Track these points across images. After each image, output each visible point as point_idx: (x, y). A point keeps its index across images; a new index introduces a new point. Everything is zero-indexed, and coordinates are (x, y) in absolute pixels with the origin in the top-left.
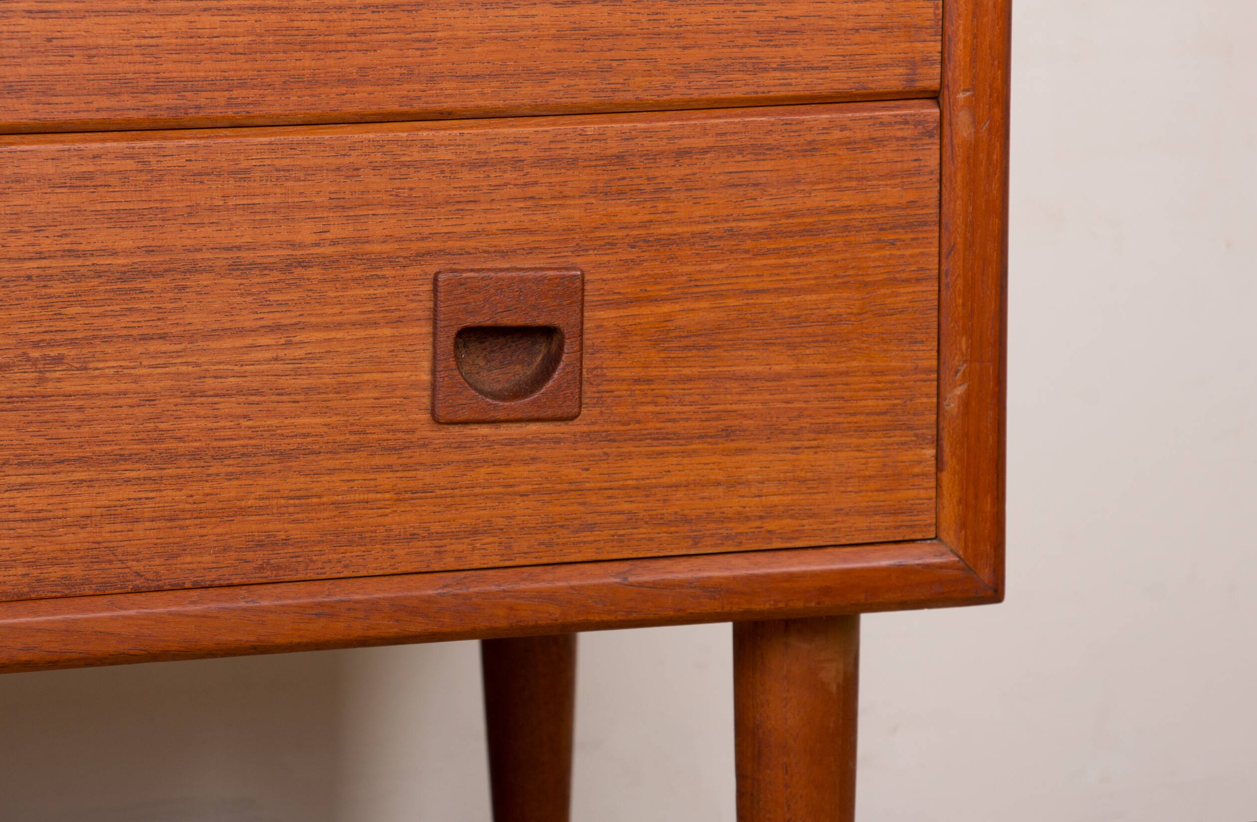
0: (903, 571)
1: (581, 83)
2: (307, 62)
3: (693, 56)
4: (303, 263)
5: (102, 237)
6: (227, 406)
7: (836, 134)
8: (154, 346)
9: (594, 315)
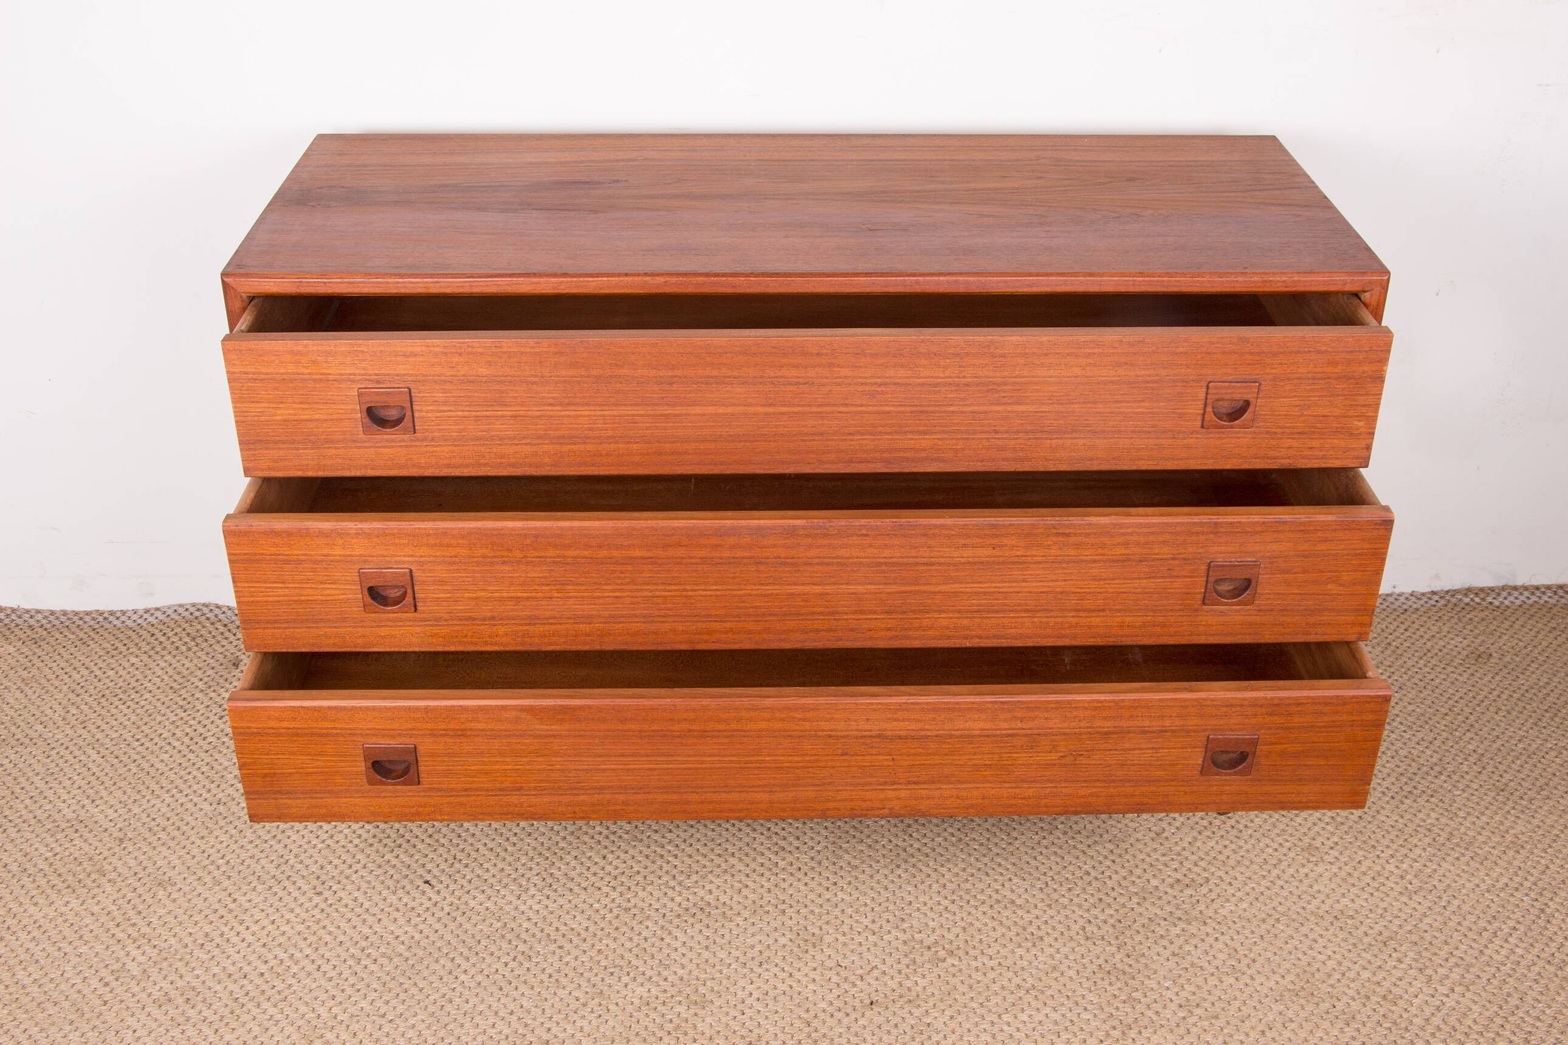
2: (1158, 630)
9: (1259, 748)
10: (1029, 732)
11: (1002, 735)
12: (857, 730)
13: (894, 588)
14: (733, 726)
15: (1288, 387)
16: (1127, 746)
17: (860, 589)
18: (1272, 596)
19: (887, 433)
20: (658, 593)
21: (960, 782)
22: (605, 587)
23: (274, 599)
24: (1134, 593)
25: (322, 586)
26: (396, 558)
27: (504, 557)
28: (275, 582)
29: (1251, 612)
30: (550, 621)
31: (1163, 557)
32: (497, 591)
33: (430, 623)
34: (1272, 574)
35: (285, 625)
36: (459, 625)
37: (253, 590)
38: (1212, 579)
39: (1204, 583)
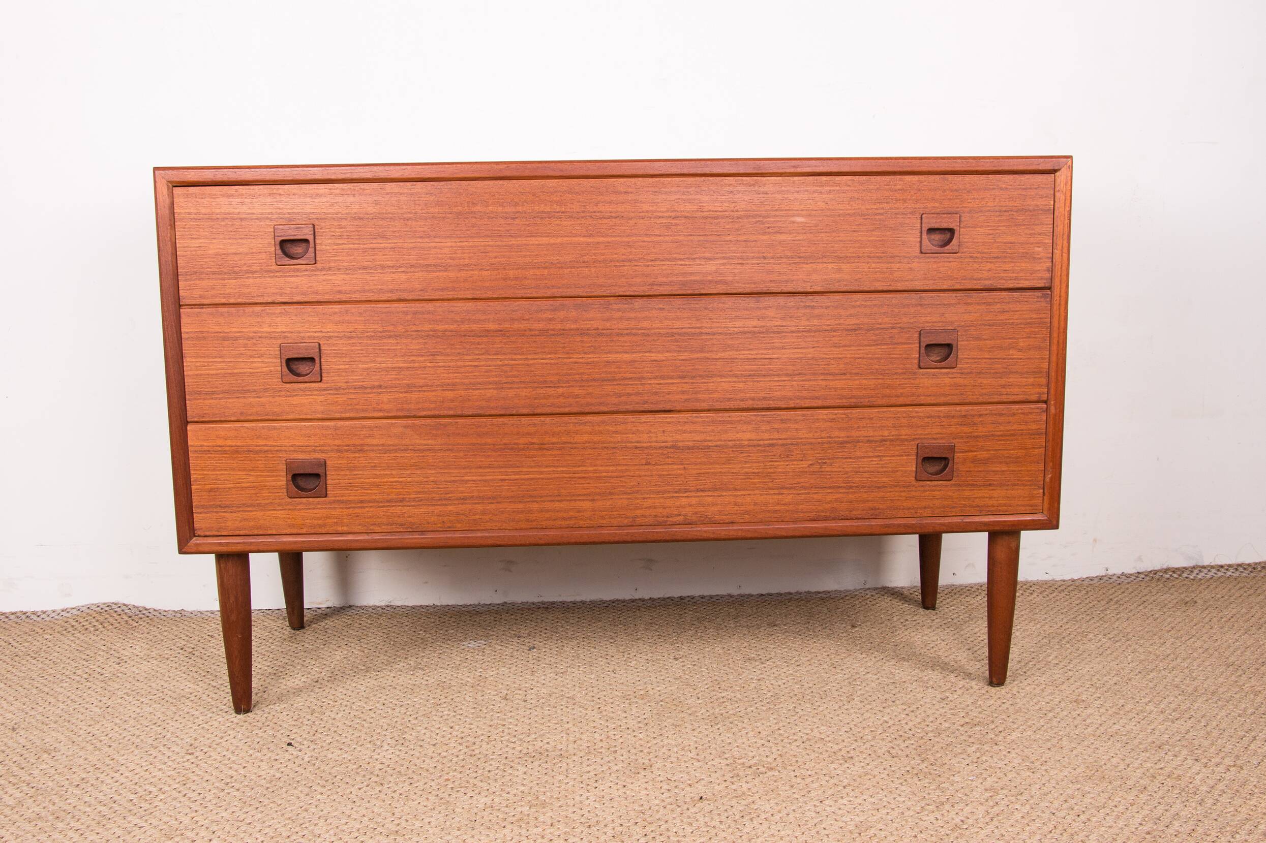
0: (1033, 521)
1: (956, 397)
2: (888, 391)
3: (984, 391)
4: (885, 440)
5: (837, 433)
6: (865, 475)
7: (1020, 411)
9: (957, 455)
10: (785, 442)
11: (764, 445)
12: (656, 442)
13: (685, 355)
14: (564, 439)
15: (981, 219)
16: (859, 454)
17: (660, 356)
18: (970, 361)
19: (680, 260)
20: (507, 362)
21: (736, 489)
22: (466, 357)
23: (214, 372)
24: (866, 358)
25: (251, 360)
26: (309, 334)
27: (390, 331)
28: (216, 357)
29: (955, 375)
30: (424, 389)
31: (885, 326)
32: (384, 362)
33: (331, 392)
34: (967, 341)
35: (220, 396)
36: (354, 393)
37: (198, 364)
38: (923, 345)
39: (918, 349)
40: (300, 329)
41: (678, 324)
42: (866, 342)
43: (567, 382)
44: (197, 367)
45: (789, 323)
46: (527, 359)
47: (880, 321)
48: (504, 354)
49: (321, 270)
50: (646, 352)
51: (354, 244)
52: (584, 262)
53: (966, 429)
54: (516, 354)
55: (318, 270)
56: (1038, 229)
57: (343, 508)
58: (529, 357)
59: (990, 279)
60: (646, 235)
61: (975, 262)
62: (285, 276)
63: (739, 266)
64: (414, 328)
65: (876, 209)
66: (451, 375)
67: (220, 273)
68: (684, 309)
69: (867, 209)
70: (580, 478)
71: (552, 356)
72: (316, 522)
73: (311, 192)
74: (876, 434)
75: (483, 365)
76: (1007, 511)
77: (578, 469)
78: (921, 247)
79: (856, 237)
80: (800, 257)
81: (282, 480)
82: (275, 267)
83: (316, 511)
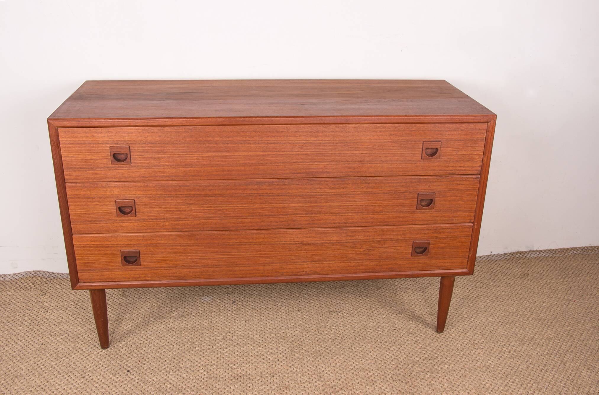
0: (462, 272)
1: (432, 221)
2: (401, 219)
3: (445, 219)
6: (389, 254)
7: (461, 227)
8: (381, 248)
9: (431, 246)
10: (353, 241)
13: (308, 204)
18: (440, 206)
22: (205, 206)
23: (84, 212)
24: (393, 205)
25: (102, 207)
26: (129, 196)
27: (168, 194)
28: (84, 206)
29: (433, 212)
30: (185, 219)
31: (402, 191)
32: (166, 208)
33: (141, 221)
34: (440, 197)
35: (88, 223)
36: (152, 222)
37: (76, 209)
38: (419, 200)
39: (417, 201)
40: (125, 194)
41: (306, 191)
42: (393, 199)
43: (253, 216)
44: (75, 210)
45: (357, 190)
46: (233, 206)
47: (400, 189)
48: (223, 204)
49: (134, 167)
50: (290, 203)
51: (149, 155)
52: (261, 163)
53: (435, 235)
54: (228, 204)
55: (132, 167)
56: (477, 148)
57: (148, 270)
58: (235, 205)
59: (452, 170)
60: (292, 151)
61: (446, 163)
62: (117, 170)
63: (335, 165)
64: (180, 193)
65: (402, 139)
66: (198, 214)
67: (85, 168)
68: (308, 184)
69: (398, 139)
70: (258, 257)
71: (246, 205)
72: (136, 276)
73: (127, 131)
74: (395, 237)
75: (213, 209)
76: (451, 268)
77: (257, 253)
78: (422, 156)
79: (391, 152)
80: (364, 161)
81: (120, 259)
82: (111, 165)
83: (136, 271)
